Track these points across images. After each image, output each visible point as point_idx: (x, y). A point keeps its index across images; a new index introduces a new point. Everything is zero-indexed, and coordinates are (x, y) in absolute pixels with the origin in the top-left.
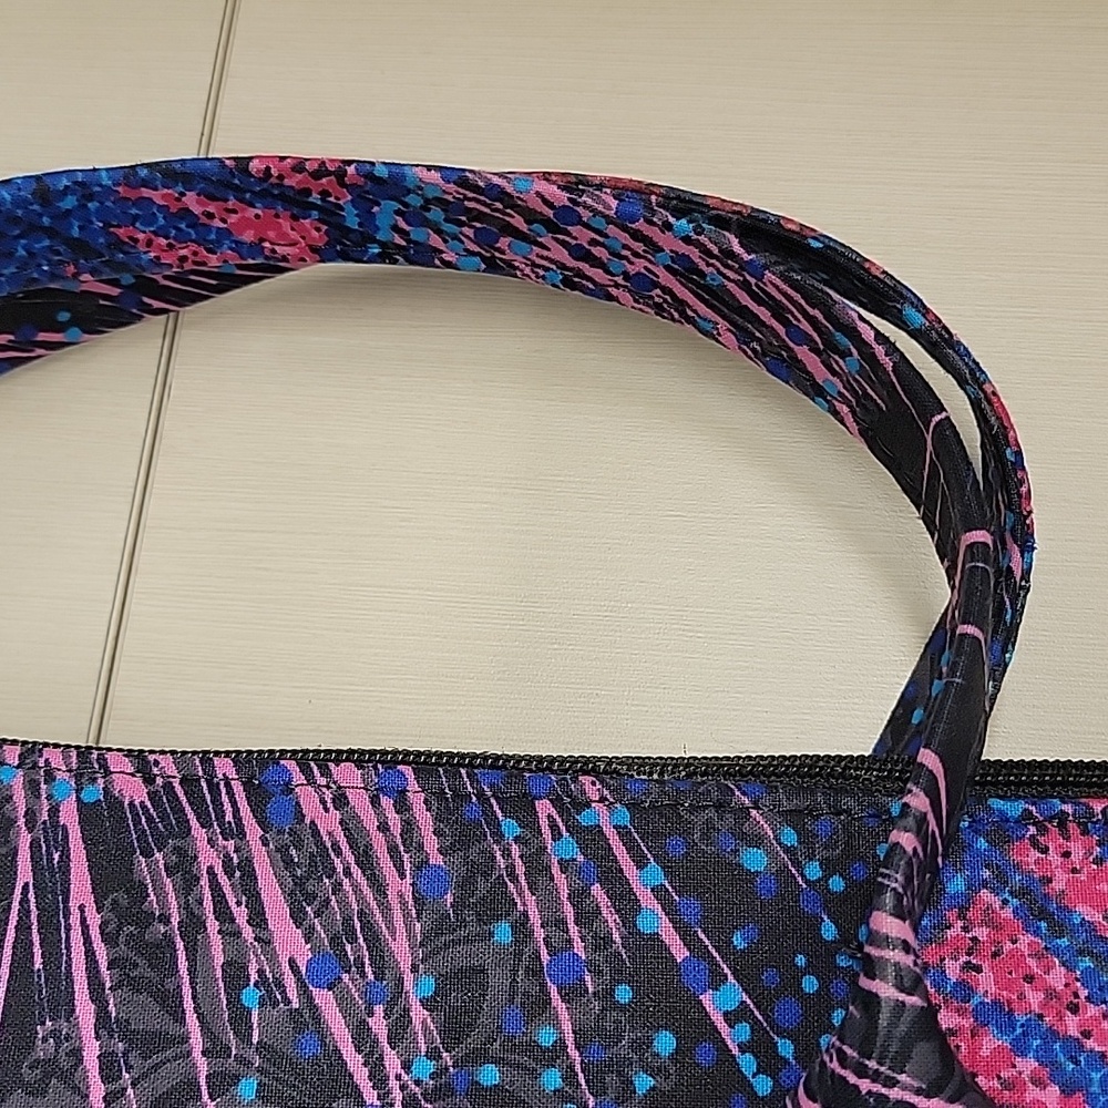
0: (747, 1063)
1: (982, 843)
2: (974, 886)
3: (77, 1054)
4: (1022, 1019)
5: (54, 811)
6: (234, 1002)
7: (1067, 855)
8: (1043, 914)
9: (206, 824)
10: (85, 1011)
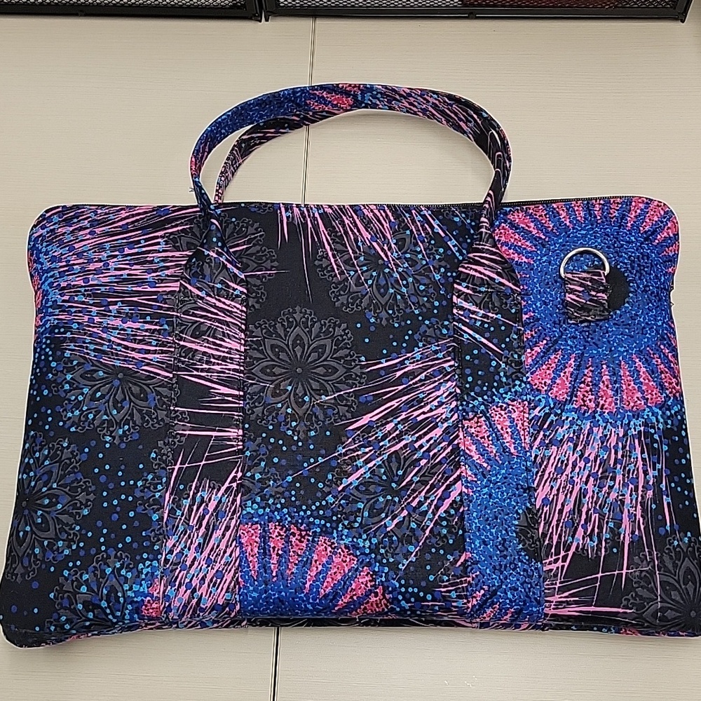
0: (457, 254)
1: (502, 216)
2: (500, 223)
3: (327, 254)
4: (510, 244)
5: (314, 214)
6: (357, 245)
7: (518, 216)
8: (514, 226)
9: (345, 216)
10: (327, 247)
